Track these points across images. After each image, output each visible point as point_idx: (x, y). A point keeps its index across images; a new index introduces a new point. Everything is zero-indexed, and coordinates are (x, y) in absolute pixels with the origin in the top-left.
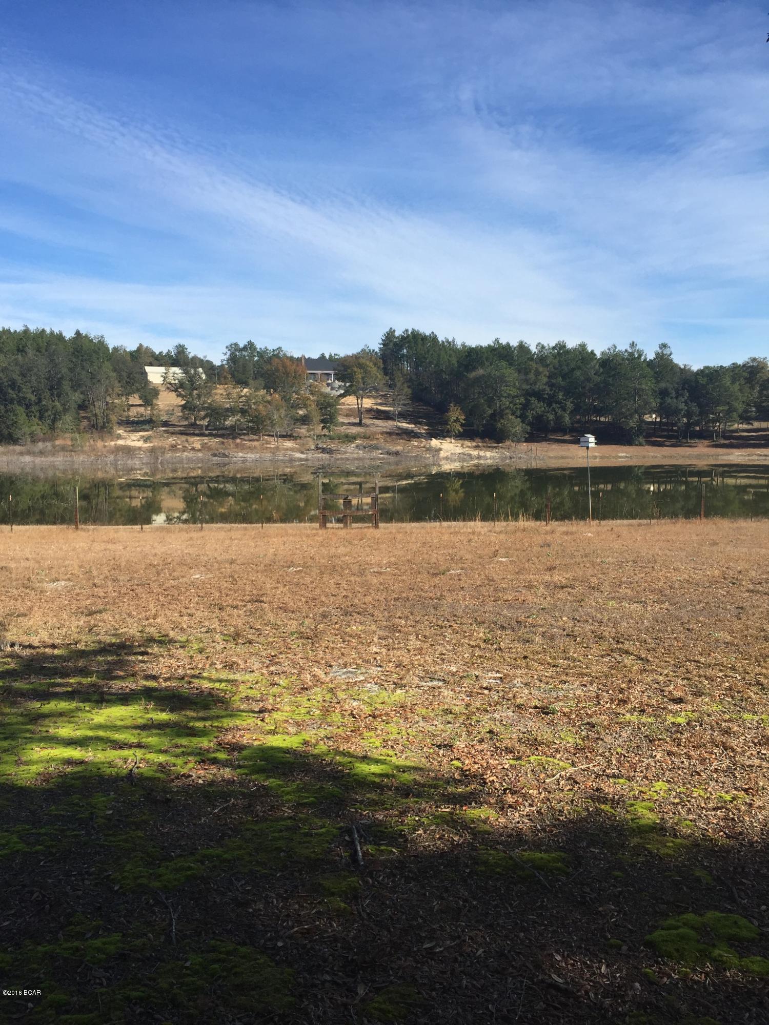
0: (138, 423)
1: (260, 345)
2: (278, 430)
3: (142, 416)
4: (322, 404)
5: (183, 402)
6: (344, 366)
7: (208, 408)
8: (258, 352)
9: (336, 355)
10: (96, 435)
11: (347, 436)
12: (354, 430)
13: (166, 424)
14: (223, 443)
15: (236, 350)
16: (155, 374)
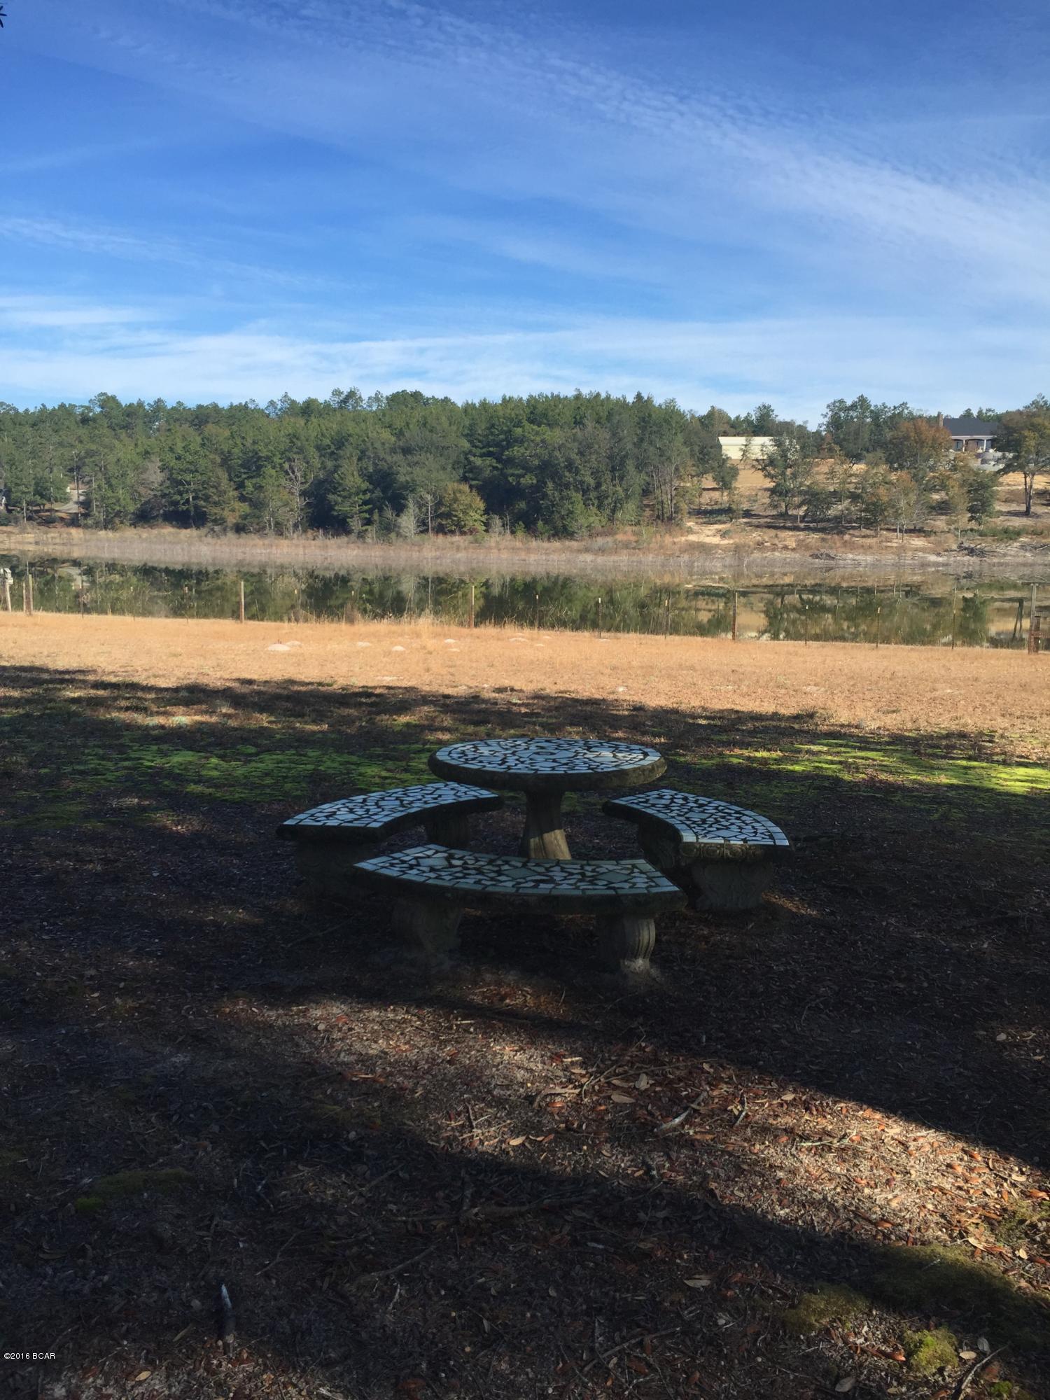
0: (711, 512)
1: (875, 401)
2: (904, 522)
3: (716, 503)
4: (971, 485)
5: (772, 485)
6: (1007, 428)
7: (806, 493)
8: (872, 412)
9: (990, 410)
10: (662, 528)
11: (1006, 531)
12: (1018, 522)
13: (747, 514)
14: (823, 540)
15: (840, 410)
16: (732, 447)
